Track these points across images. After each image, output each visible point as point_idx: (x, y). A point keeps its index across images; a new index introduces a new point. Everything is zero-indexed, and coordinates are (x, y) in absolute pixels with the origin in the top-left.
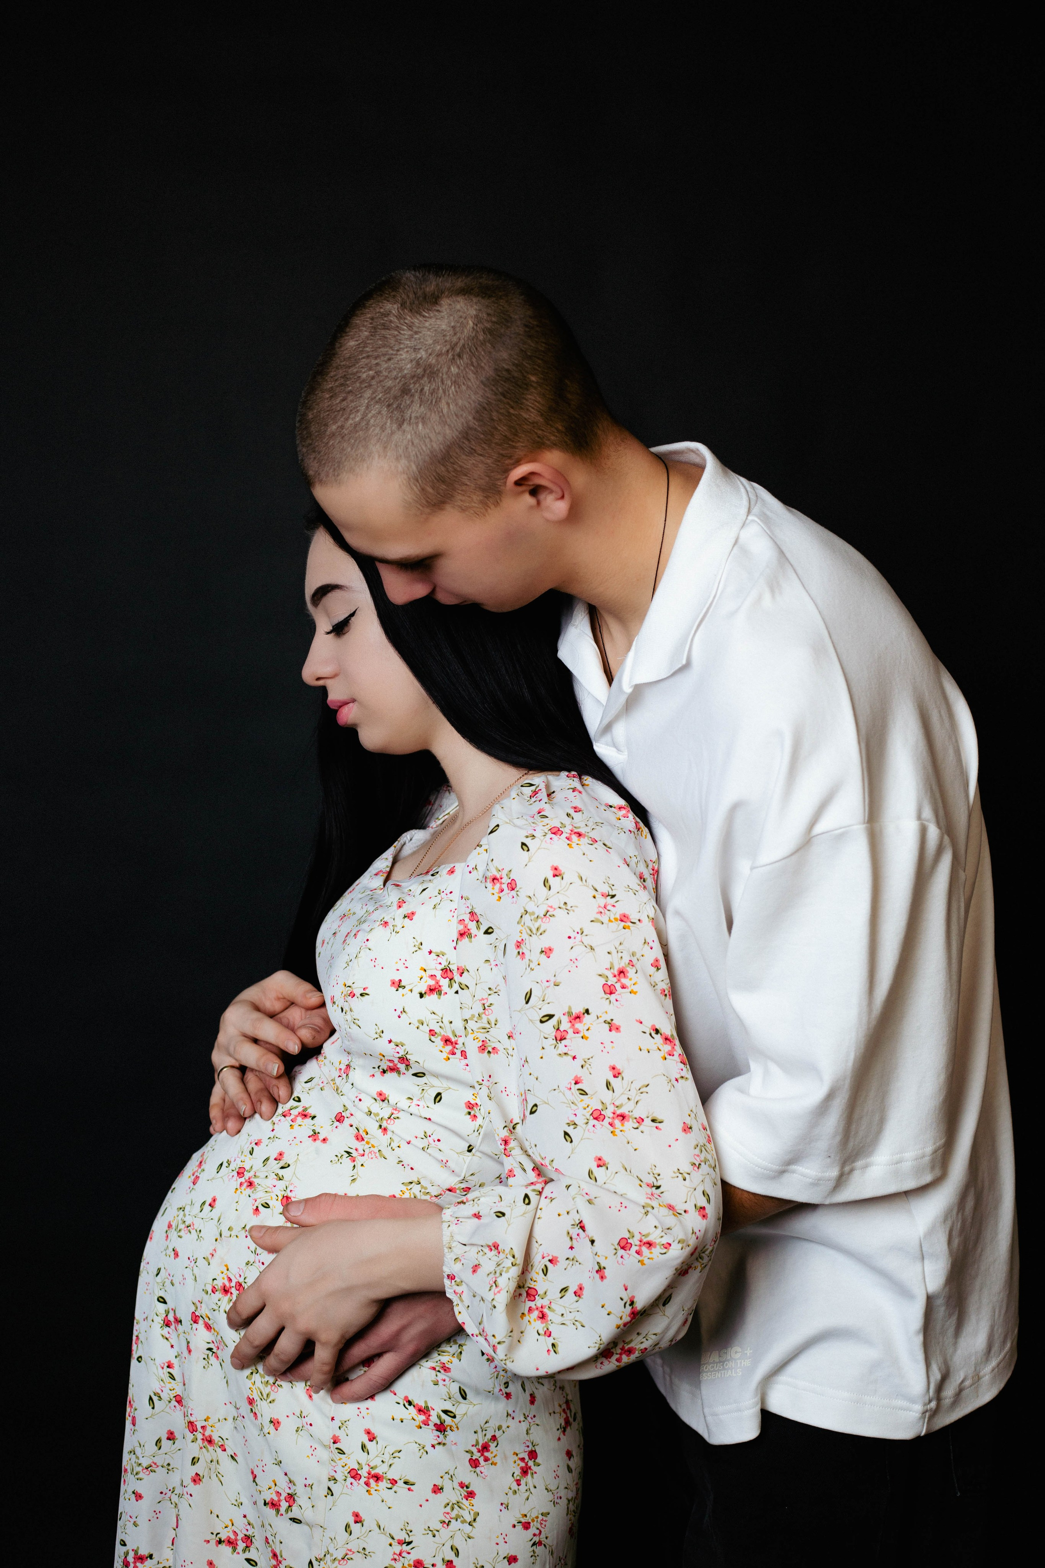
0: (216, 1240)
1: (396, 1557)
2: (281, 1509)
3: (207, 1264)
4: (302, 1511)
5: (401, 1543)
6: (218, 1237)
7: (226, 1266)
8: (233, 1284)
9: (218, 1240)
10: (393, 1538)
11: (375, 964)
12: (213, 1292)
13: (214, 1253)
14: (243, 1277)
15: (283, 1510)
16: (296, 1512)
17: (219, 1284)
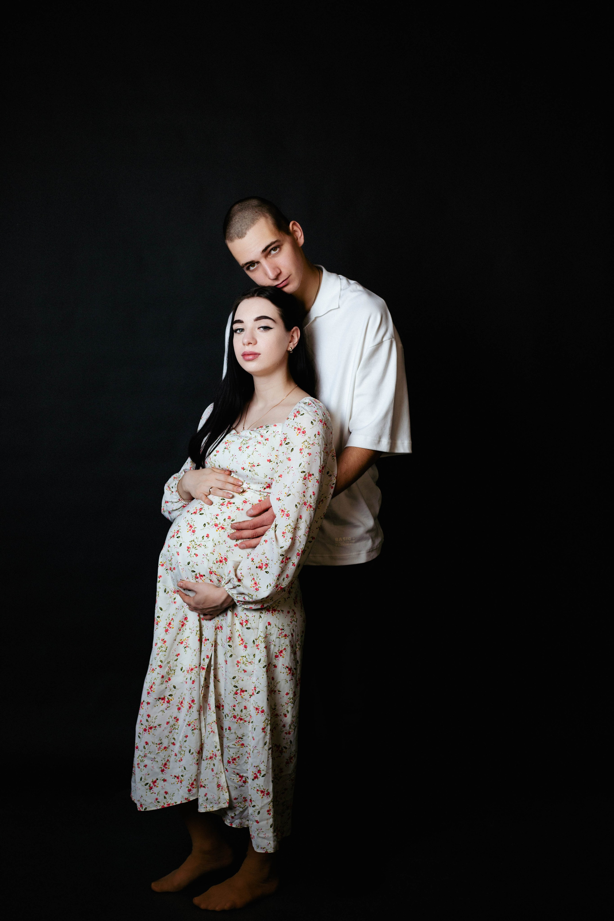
0: (214, 546)
1: (280, 634)
2: (243, 625)
3: (213, 555)
4: (251, 625)
5: (281, 630)
6: (215, 545)
7: (220, 554)
8: (223, 559)
9: (215, 546)
10: (279, 629)
11: (260, 455)
12: (217, 563)
13: (214, 550)
14: (226, 556)
15: (244, 625)
16: (249, 625)
17: (218, 560)
